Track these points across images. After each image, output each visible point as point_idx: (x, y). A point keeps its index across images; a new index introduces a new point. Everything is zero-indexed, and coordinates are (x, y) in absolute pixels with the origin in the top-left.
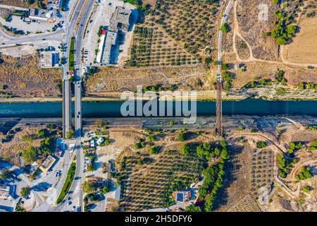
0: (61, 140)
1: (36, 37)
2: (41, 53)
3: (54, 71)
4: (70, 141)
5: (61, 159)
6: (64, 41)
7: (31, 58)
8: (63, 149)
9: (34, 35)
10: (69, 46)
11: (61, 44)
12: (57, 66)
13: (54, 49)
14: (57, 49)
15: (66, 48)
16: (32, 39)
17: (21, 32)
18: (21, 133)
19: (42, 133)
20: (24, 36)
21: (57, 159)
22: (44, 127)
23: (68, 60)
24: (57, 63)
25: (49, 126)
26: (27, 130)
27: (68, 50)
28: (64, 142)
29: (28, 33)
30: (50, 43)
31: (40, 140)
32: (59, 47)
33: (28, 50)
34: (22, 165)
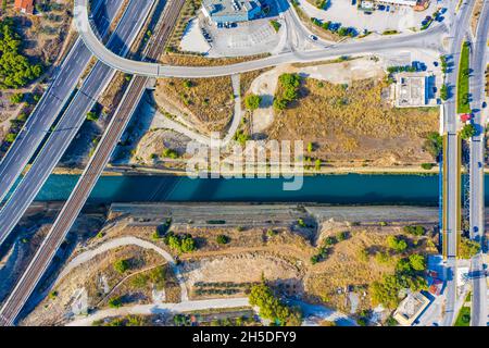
0: (439, 260)
1: (383, 42)
2: (398, 76)
3: (418, 113)
4: (458, 261)
5: (439, 300)
6: (448, 50)
7: (370, 86)
8: (443, 277)
9: (380, 37)
10: (457, 60)
11: (442, 58)
12: (433, 102)
13: (424, 68)
14: (430, 66)
15: (451, 64)
16: (375, 46)
17: (350, 32)
18: (348, 242)
19: (402, 245)
20: (356, 40)
21: (432, 299)
22: (399, 230)
23: (455, 91)
24: (432, 97)
25: (411, 229)
26: (363, 237)
27: (457, 69)
28: (444, 262)
29: (367, 33)
30: (416, 55)
31: (396, 259)
32: (436, 64)
33: (366, 68)
34: (353, 311)
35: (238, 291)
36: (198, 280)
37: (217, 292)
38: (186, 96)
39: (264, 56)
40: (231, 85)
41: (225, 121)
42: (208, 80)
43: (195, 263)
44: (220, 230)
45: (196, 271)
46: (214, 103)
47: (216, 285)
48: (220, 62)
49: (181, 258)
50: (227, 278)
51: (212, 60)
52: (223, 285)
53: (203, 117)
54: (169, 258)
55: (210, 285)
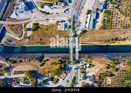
0: (69, 65)
1: (56, 16)
2: (59, 23)
3: (64, 32)
4: (73, 65)
5: (69, 74)
6: (70, 17)
7: (53, 26)
8: (70, 69)
9: (55, 15)
10: (72, 19)
11: (69, 19)
12: (66, 29)
13: (65, 21)
15: (71, 21)
16: (54, 17)
17: (48, 13)
18: (49, 61)
19: (60, 62)
20: (50, 15)
21: (67, 74)
22: (60, 59)
23: (72, 27)
24: (67, 28)
25: (63, 58)
26: (52, 60)
27: (72, 21)
28: (70, 66)
29: (52, 14)
30: (63, 19)
31: (59, 65)
32: (67, 20)
33: (52, 22)
34: (50, 77)
35: (24, 73)
36: (15, 70)
37: (19, 73)
38: (12, 28)
39: (29, 19)
40: (22, 26)
41: (21, 34)
42: (17, 25)
43: (14, 67)
44: (20, 59)
45: (14, 68)
46: (18, 30)
47: (19, 71)
48: (19, 20)
49: (11, 65)
50: (21, 70)
51: (18, 20)
52: (20, 71)
53: (16, 33)
54: (8, 66)
55: (17, 71)
